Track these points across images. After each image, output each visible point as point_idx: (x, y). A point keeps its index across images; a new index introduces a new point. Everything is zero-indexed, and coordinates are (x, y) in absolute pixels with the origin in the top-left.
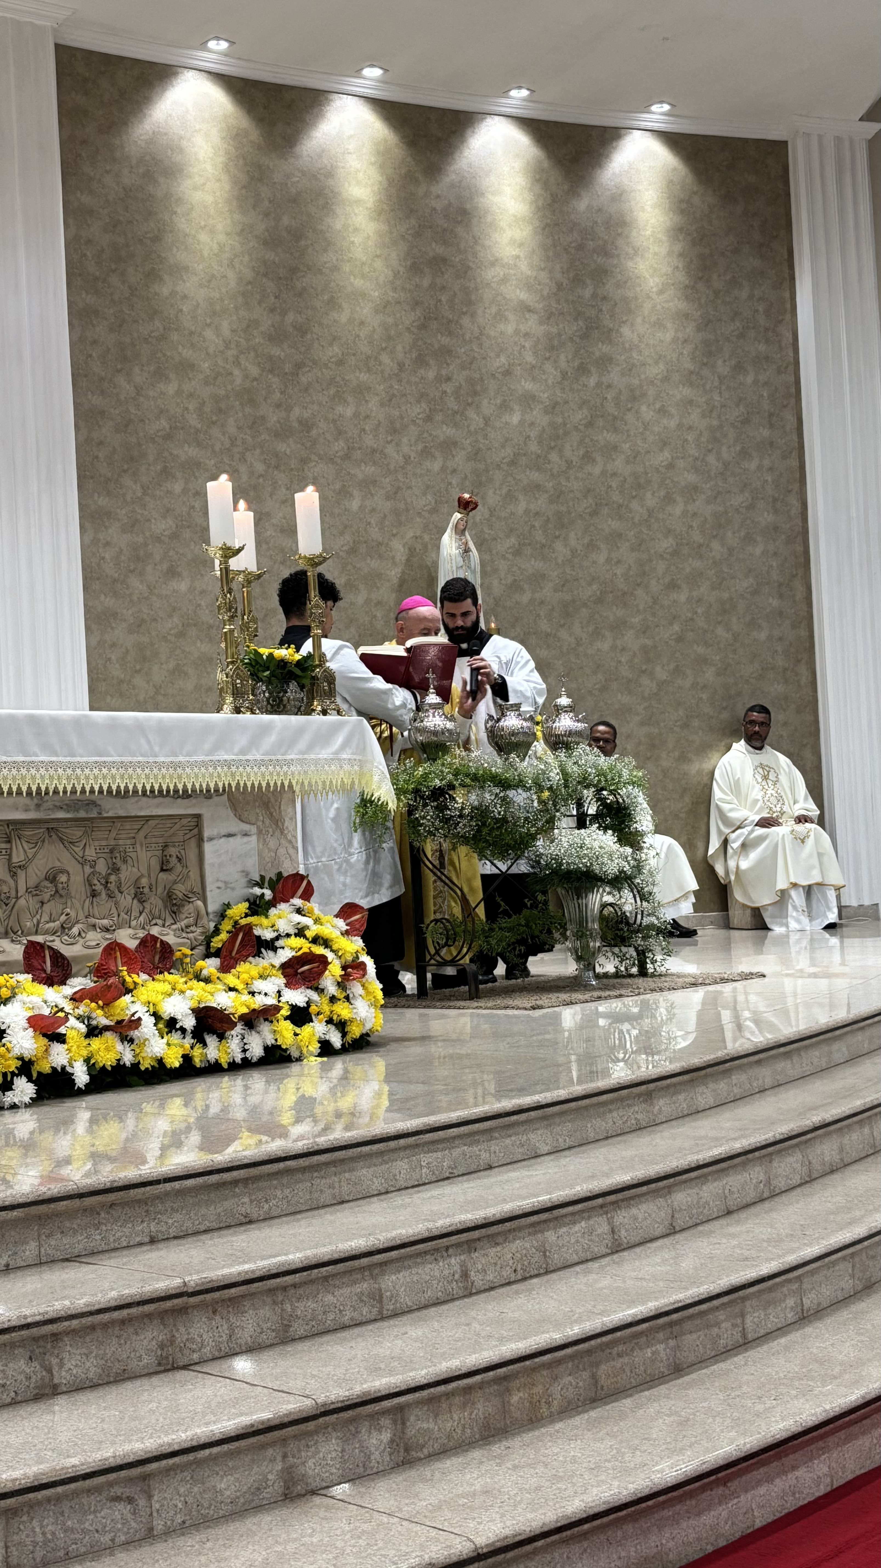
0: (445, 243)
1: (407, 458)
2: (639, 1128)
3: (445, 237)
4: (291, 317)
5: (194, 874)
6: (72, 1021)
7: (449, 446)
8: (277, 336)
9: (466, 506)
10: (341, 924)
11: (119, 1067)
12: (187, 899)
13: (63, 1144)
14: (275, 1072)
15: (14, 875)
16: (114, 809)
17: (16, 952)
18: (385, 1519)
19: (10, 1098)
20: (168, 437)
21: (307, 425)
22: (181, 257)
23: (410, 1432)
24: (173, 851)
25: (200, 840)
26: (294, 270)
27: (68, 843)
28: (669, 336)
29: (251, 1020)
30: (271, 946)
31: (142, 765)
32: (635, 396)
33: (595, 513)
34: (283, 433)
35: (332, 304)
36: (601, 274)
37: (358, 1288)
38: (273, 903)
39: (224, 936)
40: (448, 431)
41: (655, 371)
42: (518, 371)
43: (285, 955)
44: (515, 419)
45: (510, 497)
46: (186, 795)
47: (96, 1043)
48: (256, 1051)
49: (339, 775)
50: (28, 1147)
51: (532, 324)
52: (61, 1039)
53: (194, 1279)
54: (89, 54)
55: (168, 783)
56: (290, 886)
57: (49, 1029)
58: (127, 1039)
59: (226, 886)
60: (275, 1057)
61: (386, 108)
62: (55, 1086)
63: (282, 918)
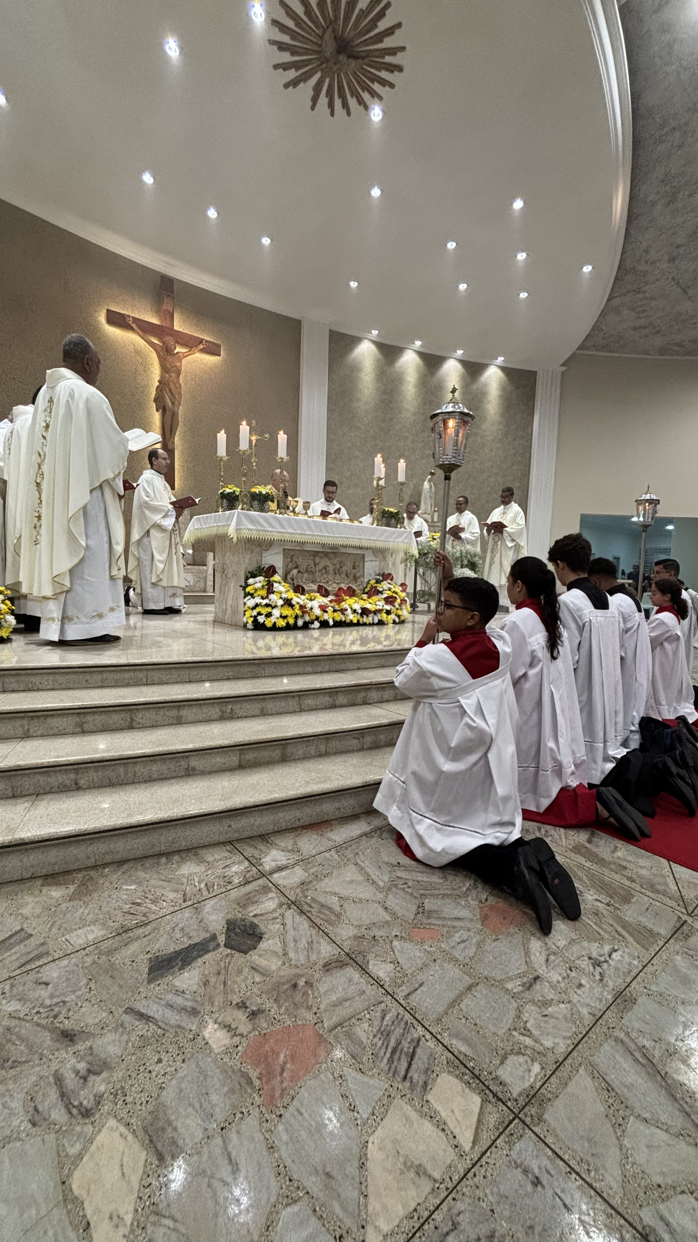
3: (434, 393)
4: (388, 415)
6: (330, 608)
8: (383, 421)
9: (432, 474)
10: (401, 588)
11: (341, 621)
13: (325, 640)
14: (381, 627)
15: (315, 566)
16: (343, 550)
17: (315, 587)
19: (313, 626)
22: (359, 395)
25: (364, 562)
26: (390, 402)
27: (330, 559)
28: (496, 428)
29: (376, 612)
30: (381, 593)
32: (484, 445)
33: (468, 479)
35: (400, 412)
38: (382, 581)
39: (369, 589)
43: (385, 595)
46: (361, 548)
47: (335, 614)
48: (376, 621)
49: (402, 546)
50: (317, 639)
52: (326, 612)
53: (374, 681)
54: (338, 333)
55: (358, 544)
56: (387, 577)
57: (323, 609)
58: (343, 614)
59: (370, 575)
60: (381, 623)
61: (421, 354)
62: (324, 624)
63: (385, 585)
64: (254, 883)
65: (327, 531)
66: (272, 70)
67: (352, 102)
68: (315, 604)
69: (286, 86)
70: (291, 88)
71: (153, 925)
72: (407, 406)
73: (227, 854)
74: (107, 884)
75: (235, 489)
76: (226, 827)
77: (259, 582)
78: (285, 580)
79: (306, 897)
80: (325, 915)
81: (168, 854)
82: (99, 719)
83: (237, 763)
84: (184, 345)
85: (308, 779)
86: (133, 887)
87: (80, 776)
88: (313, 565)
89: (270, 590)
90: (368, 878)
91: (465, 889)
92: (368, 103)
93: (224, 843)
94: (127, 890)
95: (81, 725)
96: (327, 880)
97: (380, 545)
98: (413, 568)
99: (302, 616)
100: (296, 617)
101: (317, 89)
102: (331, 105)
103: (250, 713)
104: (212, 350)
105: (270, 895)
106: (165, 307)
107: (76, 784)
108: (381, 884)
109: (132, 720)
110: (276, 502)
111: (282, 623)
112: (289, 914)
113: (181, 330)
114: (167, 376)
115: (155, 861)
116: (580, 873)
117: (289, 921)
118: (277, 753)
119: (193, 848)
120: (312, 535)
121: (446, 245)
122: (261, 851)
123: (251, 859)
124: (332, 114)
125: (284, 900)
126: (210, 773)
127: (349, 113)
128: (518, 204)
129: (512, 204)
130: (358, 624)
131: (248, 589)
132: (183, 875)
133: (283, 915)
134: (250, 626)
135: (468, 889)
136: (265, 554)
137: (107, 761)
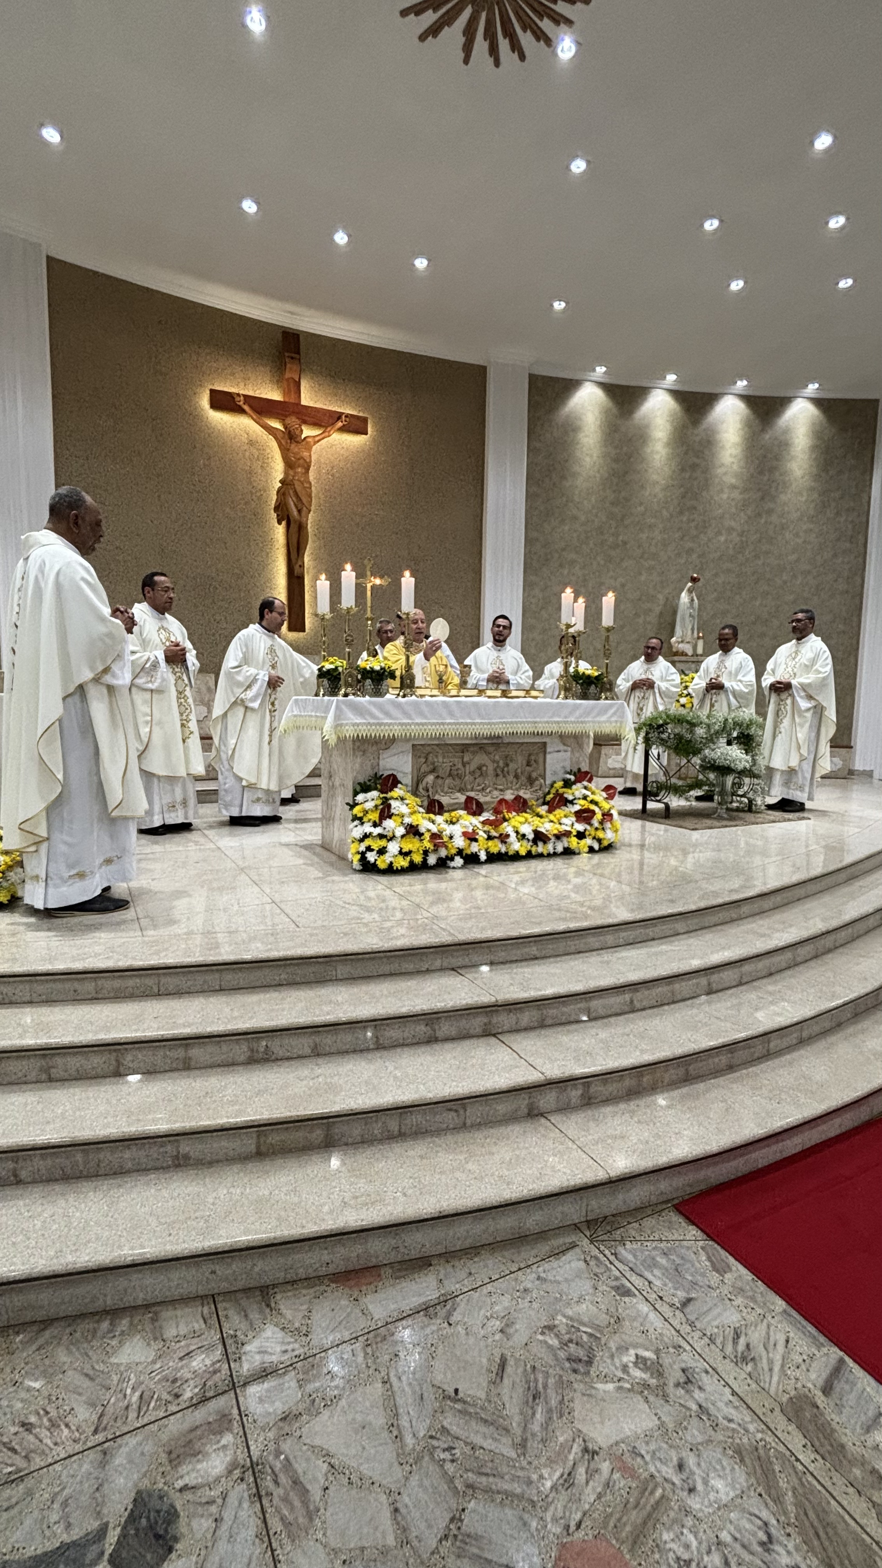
0: (698, 457)
1: (670, 558)
2: (732, 921)
3: (699, 454)
4: (623, 494)
5: (541, 768)
6: (481, 833)
7: (690, 551)
8: (616, 503)
9: (694, 580)
10: (604, 795)
11: (500, 853)
12: (537, 779)
14: (567, 859)
15: (464, 766)
16: (510, 740)
17: (462, 800)
18: (570, 1143)
19: (452, 864)
20: (563, 550)
21: (625, 543)
22: (576, 468)
23: (592, 1090)
24: (533, 758)
25: (545, 753)
26: (626, 473)
27: (488, 753)
28: (804, 499)
29: (559, 836)
30: (572, 802)
31: (521, 723)
32: (783, 527)
33: (757, 583)
34: (615, 546)
35: (643, 487)
36: (772, 470)
37: (579, 1006)
38: (574, 783)
39: (551, 796)
40: (690, 545)
41: (795, 515)
42: (727, 516)
43: (577, 808)
44: (722, 539)
45: (716, 575)
46: (538, 735)
47: (490, 843)
48: (560, 849)
51: (736, 494)
52: (476, 840)
54: (544, 377)
55: (531, 730)
56: (582, 776)
57: (471, 837)
58: (504, 842)
59: (555, 773)
60: (568, 852)
61: (677, 394)
62: (472, 860)
63: (578, 790)
64: (213, 1405)
65: (480, 716)
66: (400, 19)
67: (526, 39)
68: (457, 830)
69: (423, 38)
70: (430, 38)
71: (29, 1482)
72: (655, 477)
73: (199, 1325)
74: (8, 1370)
75: (338, 663)
76: (207, 1274)
77: (370, 800)
78: (415, 793)
79: (278, 1452)
80: (292, 1508)
81: (114, 1313)
82: (74, 1062)
83: (253, 1148)
84: (316, 424)
85: (348, 1196)
86: (37, 1385)
87: (21, 1163)
88: (460, 766)
89: (385, 812)
90: (393, 1426)
91: (549, 1484)
92: (550, 35)
93: (202, 1298)
94: (29, 1389)
95: (47, 1070)
96: (326, 1414)
97: (570, 729)
98: (641, 748)
99: (435, 851)
100: (426, 853)
101: (469, 33)
102: (494, 50)
103: (296, 1052)
104: (356, 426)
105: (228, 1439)
106: (288, 375)
107: (15, 1176)
108: (409, 1440)
109: (119, 1063)
110: (398, 680)
111: (403, 863)
112: (240, 1492)
113: (311, 404)
114: (291, 472)
115: (91, 1326)
116: (783, 1484)
117: (228, 1515)
118: (318, 1135)
119: (154, 1304)
120: (456, 724)
121: (702, 226)
122: (251, 1324)
123: (229, 1342)
124: (497, 63)
125: (242, 1456)
126: (211, 1164)
127: (522, 57)
128: (823, 142)
129: (812, 143)
130: (529, 856)
131: (357, 810)
132: (118, 1365)
133: (224, 1496)
134: (356, 864)
135: (554, 1488)
136: (384, 755)
137: (54, 1147)
